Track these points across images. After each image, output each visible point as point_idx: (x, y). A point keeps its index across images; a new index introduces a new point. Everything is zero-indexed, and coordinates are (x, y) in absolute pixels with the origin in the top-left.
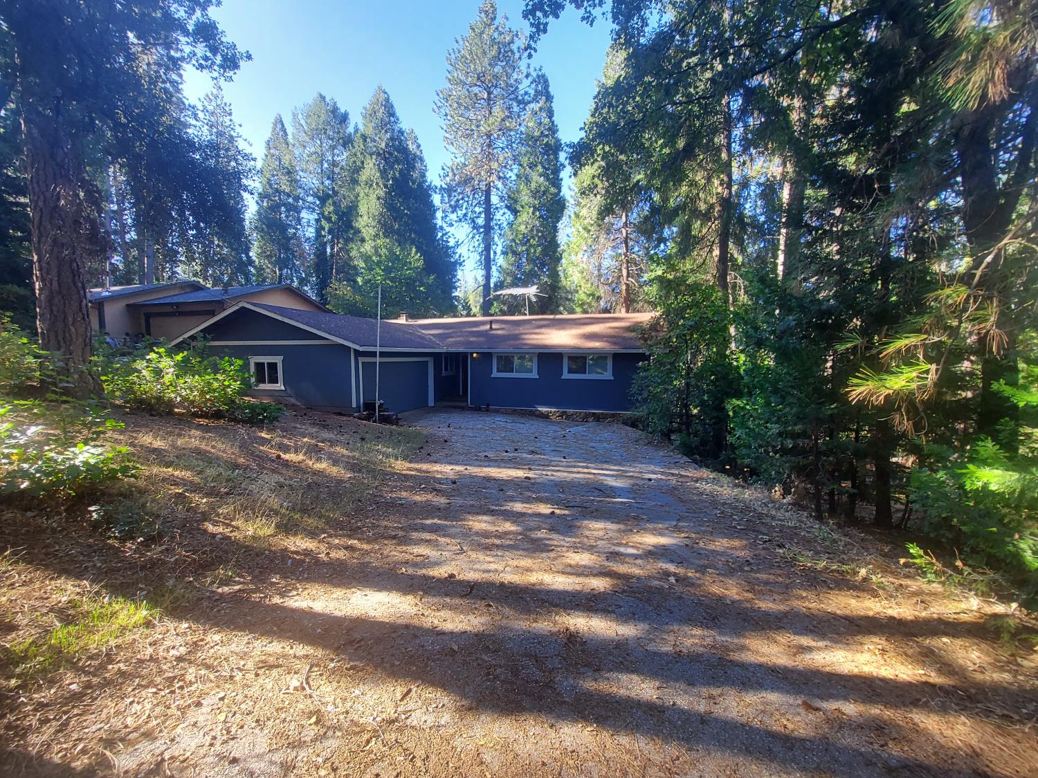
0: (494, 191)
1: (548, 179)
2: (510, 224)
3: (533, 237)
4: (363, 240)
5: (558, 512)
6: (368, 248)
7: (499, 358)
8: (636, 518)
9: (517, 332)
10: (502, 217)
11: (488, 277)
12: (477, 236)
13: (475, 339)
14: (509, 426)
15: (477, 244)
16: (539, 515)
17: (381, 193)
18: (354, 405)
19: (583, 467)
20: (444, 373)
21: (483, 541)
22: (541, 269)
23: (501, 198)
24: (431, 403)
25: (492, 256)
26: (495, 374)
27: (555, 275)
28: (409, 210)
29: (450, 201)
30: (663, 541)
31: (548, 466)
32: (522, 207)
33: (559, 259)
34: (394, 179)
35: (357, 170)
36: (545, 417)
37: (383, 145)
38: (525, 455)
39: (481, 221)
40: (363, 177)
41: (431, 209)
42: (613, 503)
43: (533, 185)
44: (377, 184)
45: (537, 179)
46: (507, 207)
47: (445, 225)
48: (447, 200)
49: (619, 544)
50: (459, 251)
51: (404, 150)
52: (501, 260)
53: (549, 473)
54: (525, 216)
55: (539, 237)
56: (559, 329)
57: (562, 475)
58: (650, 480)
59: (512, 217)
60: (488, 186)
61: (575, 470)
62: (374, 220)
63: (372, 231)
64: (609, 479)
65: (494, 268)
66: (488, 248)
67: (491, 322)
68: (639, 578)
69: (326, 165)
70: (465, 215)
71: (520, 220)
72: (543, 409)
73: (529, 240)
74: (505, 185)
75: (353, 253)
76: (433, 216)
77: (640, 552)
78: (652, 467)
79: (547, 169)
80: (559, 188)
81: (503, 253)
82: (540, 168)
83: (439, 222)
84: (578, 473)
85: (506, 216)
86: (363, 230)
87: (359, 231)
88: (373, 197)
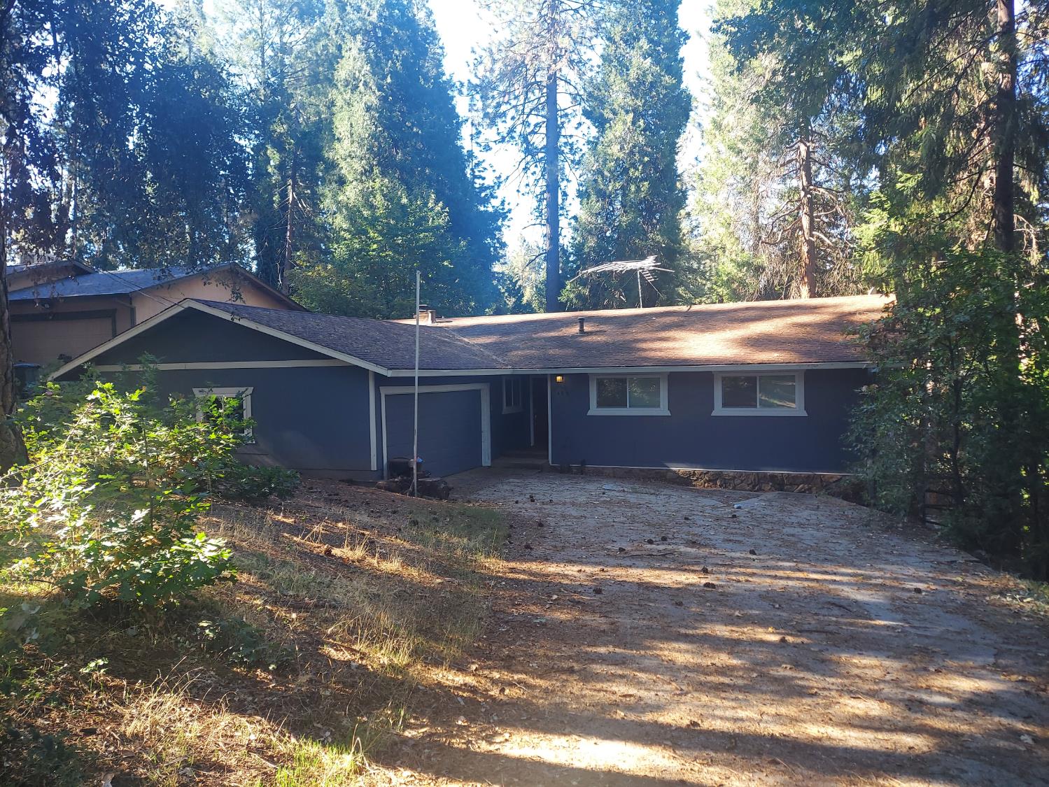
0: (561, 86)
1: (657, 61)
2: (593, 144)
3: (633, 165)
4: (342, 182)
5: (790, 639)
6: (351, 193)
7: (600, 384)
8: (924, 651)
9: (629, 337)
10: (579, 131)
11: (554, 236)
12: (533, 169)
13: (557, 351)
14: (632, 498)
15: (531, 179)
16: (762, 643)
17: (373, 100)
18: (374, 467)
19: (791, 569)
20: (506, 410)
21: (702, 678)
22: (647, 221)
23: (575, 98)
24: (486, 461)
25: (560, 201)
26: (594, 410)
27: (672, 230)
28: (420, 127)
29: (485, 107)
30: (984, 685)
31: (733, 566)
32: (615, 113)
33: (680, 201)
34: (394, 74)
35: (333, 60)
36: (684, 482)
37: (374, 16)
38: (682, 549)
39: (539, 140)
40: (342, 73)
41: (452, 123)
42: (873, 627)
43: (633, 73)
44: (366, 84)
45: (640, 62)
46: (587, 114)
47: (476, 150)
48: (479, 105)
49: (919, 689)
50: (500, 193)
51: (409, 23)
52: (574, 207)
53: (742, 578)
54: (619, 128)
55: (644, 164)
56: (702, 331)
57: (763, 582)
58: (918, 591)
59: (594, 132)
60: (553, 78)
61: (780, 573)
62: (361, 146)
63: (358, 166)
64: (846, 588)
65: (563, 222)
66: (553, 187)
67: (582, 321)
68: (972, 736)
69: (269, 53)
70: (512, 130)
71: (610, 135)
72: (681, 469)
73: (626, 171)
74: (581, 75)
75: (327, 203)
76: (457, 136)
77: (954, 701)
78: (911, 571)
79: (657, 44)
80: (678, 75)
81: (581, 195)
82: (644, 43)
83: (466, 144)
84: (788, 578)
85: (584, 128)
86: (343, 164)
87: (332, 165)
88: (359, 108)
